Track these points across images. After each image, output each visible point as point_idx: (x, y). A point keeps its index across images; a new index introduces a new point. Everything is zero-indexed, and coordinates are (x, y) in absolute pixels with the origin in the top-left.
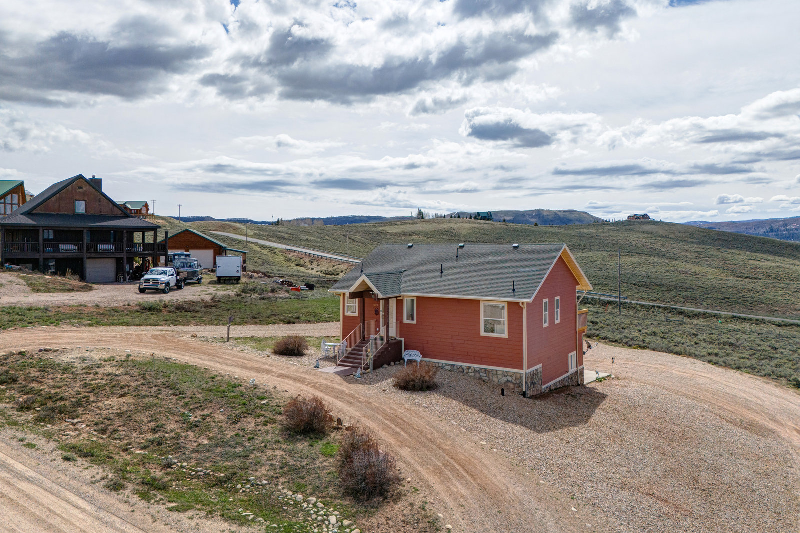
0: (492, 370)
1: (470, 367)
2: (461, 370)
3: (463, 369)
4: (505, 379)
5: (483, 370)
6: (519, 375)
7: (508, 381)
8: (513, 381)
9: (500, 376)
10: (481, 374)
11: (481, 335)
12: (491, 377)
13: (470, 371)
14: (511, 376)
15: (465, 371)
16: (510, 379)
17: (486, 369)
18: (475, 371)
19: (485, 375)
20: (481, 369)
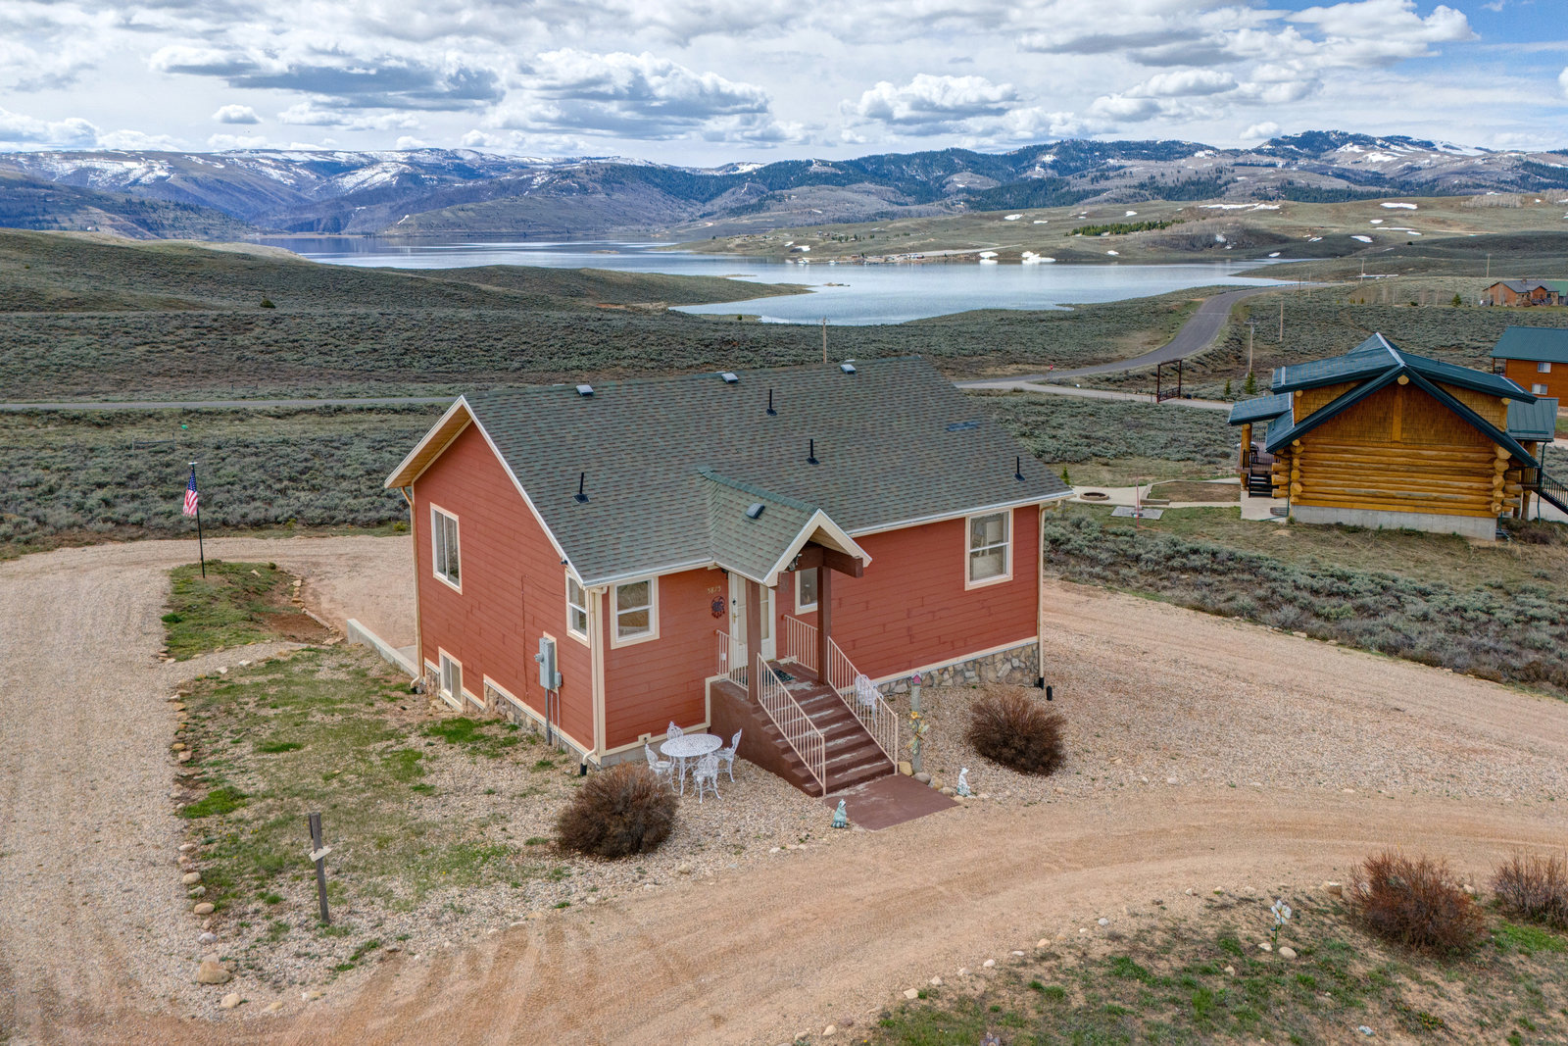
0: (986, 657)
1: (946, 669)
2: (928, 682)
3: (932, 678)
4: (1008, 666)
5: (969, 666)
6: (1029, 650)
7: (1014, 668)
8: (1023, 665)
9: (999, 665)
10: (968, 674)
11: (966, 589)
12: (983, 673)
13: (946, 676)
14: (1018, 657)
15: (936, 682)
16: (1016, 662)
17: (975, 661)
18: (956, 672)
19: (973, 674)
20: (966, 663)
